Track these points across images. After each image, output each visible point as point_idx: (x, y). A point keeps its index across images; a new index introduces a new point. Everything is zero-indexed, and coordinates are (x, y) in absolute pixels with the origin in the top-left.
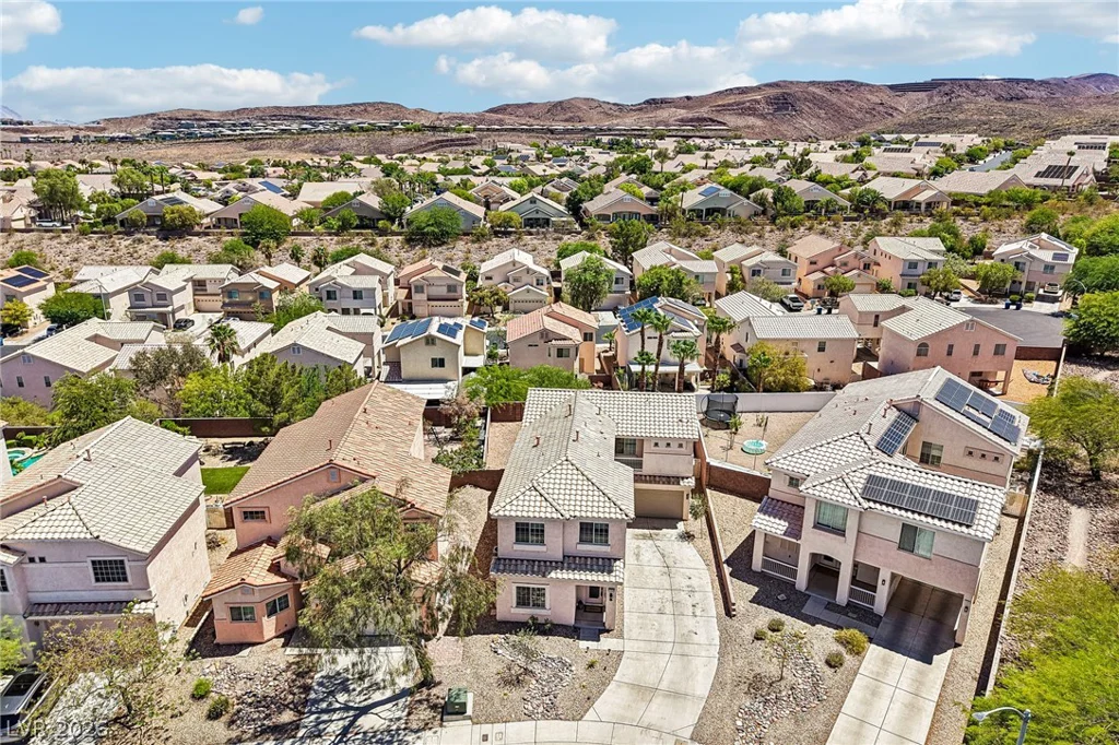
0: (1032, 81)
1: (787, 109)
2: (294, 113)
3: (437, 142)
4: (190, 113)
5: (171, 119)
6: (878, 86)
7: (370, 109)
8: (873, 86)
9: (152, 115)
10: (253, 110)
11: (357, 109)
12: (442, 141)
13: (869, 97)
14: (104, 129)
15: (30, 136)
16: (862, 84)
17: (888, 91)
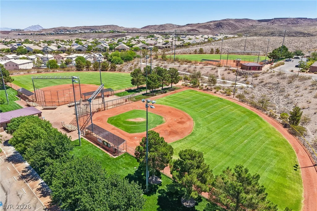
1: (219, 27)
2: (89, 28)
3: (115, 35)
4: (63, 28)
5: (58, 29)
7: (108, 27)
9: (54, 28)
10: (79, 27)
12: (117, 35)
14: (42, 32)
15: (20, 33)
16: (250, 20)
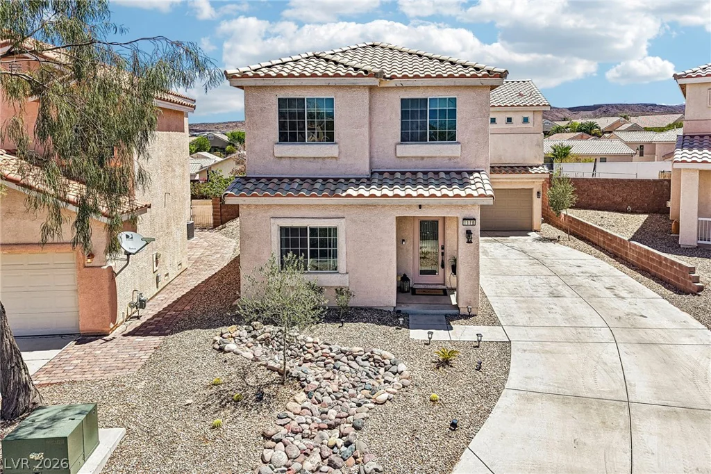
0: (655, 105)
6: (562, 109)
8: (558, 109)
11: (231, 125)
13: (557, 114)
17: (568, 111)
